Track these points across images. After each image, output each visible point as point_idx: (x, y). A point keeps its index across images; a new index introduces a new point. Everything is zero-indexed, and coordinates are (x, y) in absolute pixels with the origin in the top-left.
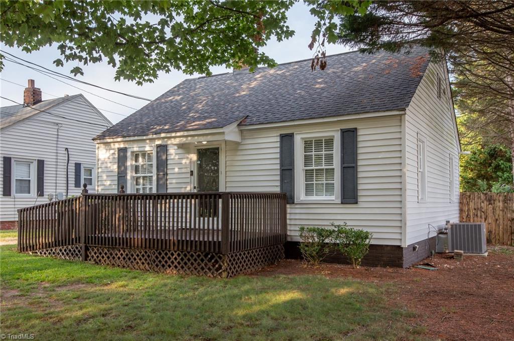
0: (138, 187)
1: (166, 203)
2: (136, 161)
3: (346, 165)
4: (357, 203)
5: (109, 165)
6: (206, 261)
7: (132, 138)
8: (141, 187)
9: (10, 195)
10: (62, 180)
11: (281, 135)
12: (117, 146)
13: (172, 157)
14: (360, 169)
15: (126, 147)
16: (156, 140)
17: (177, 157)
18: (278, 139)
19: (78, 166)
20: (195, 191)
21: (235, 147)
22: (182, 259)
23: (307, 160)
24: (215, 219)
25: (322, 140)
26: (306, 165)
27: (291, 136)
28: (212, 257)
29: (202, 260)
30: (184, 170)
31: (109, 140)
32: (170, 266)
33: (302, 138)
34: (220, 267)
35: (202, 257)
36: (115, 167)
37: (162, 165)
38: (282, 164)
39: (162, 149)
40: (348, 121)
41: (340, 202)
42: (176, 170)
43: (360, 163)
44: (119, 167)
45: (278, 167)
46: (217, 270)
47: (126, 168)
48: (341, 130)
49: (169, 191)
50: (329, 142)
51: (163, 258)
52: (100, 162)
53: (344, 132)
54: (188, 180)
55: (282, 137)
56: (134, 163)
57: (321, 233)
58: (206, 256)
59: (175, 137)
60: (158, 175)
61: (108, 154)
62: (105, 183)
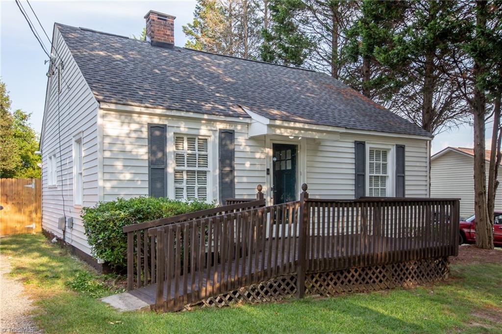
0: (178, 185)
3: (399, 175)
5: (129, 148)
6: (435, 266)
8: (184, 185)
11: (355, 141)
12: (145, 119)
13: (242, 148)
14: (406, 178)
15: (166, 125)
16: (218, 123)
18: (354, 145)
23: (371, 167)
25: (380, 151)
26: (370, 172)
27: (363, 144)
30: (258, 167)
31: (137, 109)
33: (370, 148)
34: (445, 269)
36: (143, 152)
38: (357, 169)
39: (228, 136)
42: (248, 165)
43: (406, 173)
44: (152, 152)
45: (354, 172)
47: (165, 154)
48: (396, 145)
50: (385, 153)
52: (107, 141)
53: (398, 147)
54: (264, 180)
55: (357, 143)
61: (126, 129)
62: (121, 177)
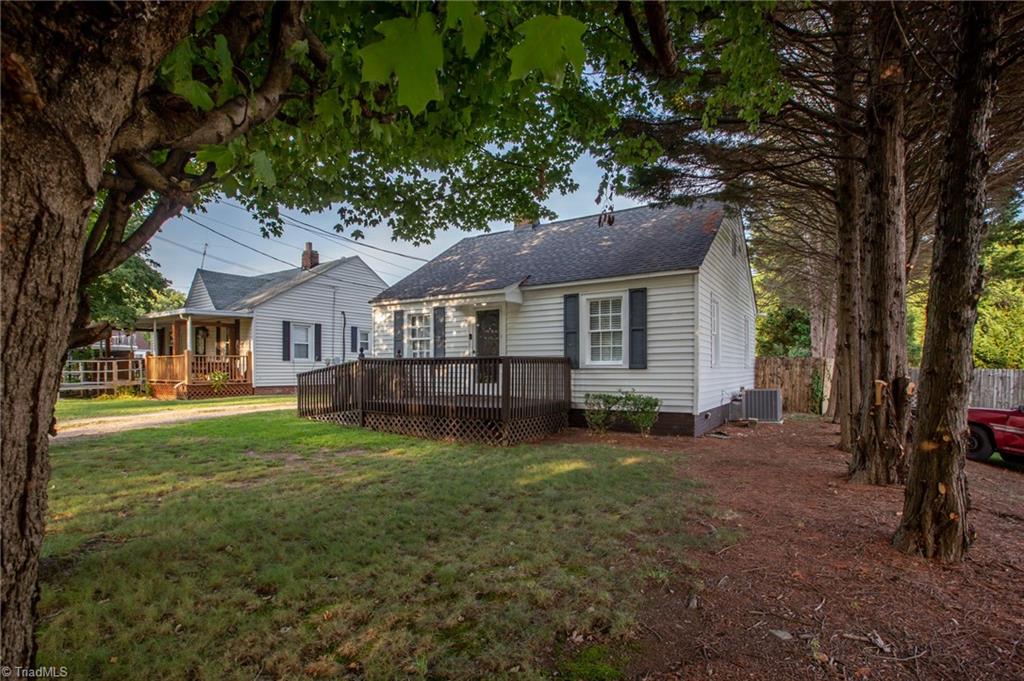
0: (415, 351)
1: (443, 368)
2: (413, 325)
3: (634, 328)
4: (645, 368)
5: (385, 328)
6: (485, 429)
7: (408, 301)
8: (418, 351)
9: (289, 359)
10: (338, 345)
11: (565, 295)
12: (393, 308)
13: (450, 320)
14: (649, 332)
15: (403, 310)
16: (434, 303)
17: (455, 320)
18: (562, 300)
19: (354, 330)
20: (474, 355)
21: (516, 309)
22: (461, 427)
23: (593, 322)
24: (496, 385)
25: (609, 301)
26: (591, 328)
27: (576, 296)
28: (493, 425)
29: (482, 428)
30: (463, 334)
31: (385, 303)
32: (448, 434)
33: (588, 300)
34: (500, 435)
35: (482, 424)
36: (391, 331)
37: (440, 328)
38: (566, 327)
39: (440, 312)
40: (637, 280)
41: (627, 367)
42: (455, 333)
43: (649, 325)
44: (395, 331)
45: (562, 330)
46: (498, 438)
47: (402, 333)
48: (630, 290)
49: (447, 356)
50: (617, 303)
51: (441, 425)
52: (376, 326)
53: (632, 292)
54: (467, 344)
55: (566, 297)
56: (410, 326)
57: (607, 400)
58: (486, 423)
59: (453, 299)
60: (435, 339)
61: (384, 318)
62: (381, 347)
